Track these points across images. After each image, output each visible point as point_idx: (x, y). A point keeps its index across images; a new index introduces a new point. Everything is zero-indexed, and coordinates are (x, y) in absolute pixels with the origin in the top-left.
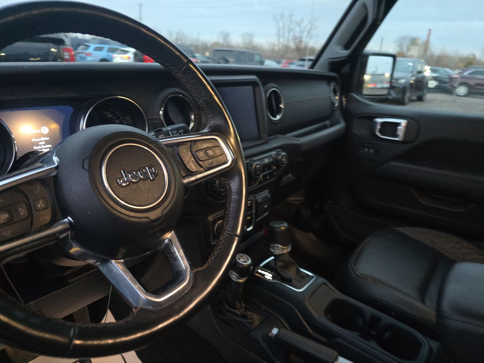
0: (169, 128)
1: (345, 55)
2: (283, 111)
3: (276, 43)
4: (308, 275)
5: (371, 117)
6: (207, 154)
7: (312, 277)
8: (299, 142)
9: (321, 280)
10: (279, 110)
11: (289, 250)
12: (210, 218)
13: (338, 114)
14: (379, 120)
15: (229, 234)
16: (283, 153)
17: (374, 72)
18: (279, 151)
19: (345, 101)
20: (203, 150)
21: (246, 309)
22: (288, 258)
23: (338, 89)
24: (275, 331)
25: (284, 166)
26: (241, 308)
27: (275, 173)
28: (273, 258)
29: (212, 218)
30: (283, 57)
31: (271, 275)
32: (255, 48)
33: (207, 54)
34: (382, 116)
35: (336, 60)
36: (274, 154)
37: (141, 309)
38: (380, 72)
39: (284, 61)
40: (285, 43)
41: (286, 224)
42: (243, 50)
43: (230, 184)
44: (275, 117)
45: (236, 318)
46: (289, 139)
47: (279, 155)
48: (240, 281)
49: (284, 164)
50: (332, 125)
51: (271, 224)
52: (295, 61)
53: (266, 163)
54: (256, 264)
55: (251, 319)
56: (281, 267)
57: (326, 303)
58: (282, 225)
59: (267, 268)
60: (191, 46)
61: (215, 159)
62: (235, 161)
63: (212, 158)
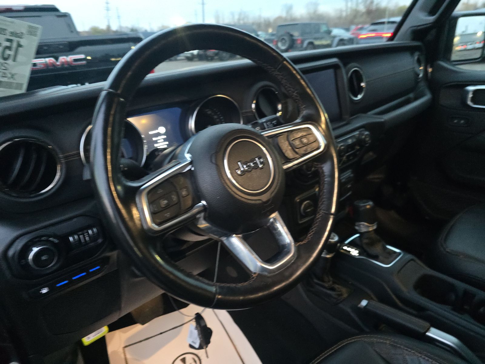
0: (264, 120)
1: (430, 22)
2: (364, 90)
3: (344, 9)
4: (395, 252)
5: (461, 85)
6: (301, 142)
7: (400, 254)
8: (382, 120)
9: (409, 256)
10: (360, 90)
11: (375, 227)
12: (297, 200)
13: (422, 85)
14: (471, 88)
15: (325, 213)
16: (367, 133)
17: (463, 32)
18: (361, 131)
20: (298, 139)
21: (334, 283)
22: (373, 236)
23: (422, 58)
24: (364, 303)
25: (367, 145)
26: (329, 282)
27: (358, 153)
28: (357, 235)
29: (298, 199)
30: (352, 22)
31: (357, 252)
32: (321, 17)
33: (270, 31)
34: (474, 83)
35: (419, 28)
36: (357, 134)
37: (259, 274)
38: (470, 31)
39: (353, 27)
40: (354, 7)
41: (371, 203)
42: (307, 21)
43: (323, 167)
44: (356, 96)
45: (325, 290)
46: (371, 117)
47: (363, 135)
48: (328, 256)
49: (367, 143)
50: (416, 99)
51: (356, 203)
52: (366, 26)
53: (350, 143)
54: (342, 241)
55: (340, 291)
56: (367, 244)
57: (415, 278)
58: (367, 204)
59: (352, 244)
60: (253, 24)
61: (309, 146)
62: (327, 147)
63: (306, 145)
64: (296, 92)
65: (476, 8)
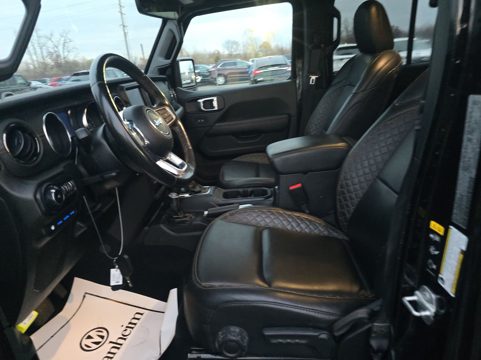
1: (168, 63)
5: (195, 100)
7: (209, 187)
9: (214, 187)
14: (201, 101)
19: (175, 93)
21: (184, 214)
31: (188, 194)
34: (202, 97)
35: (162, 67)
45: (182, 219)
56: (192, 187)
57: (221, 195)
59: (184, 192)
64: (153, 91)
65: (188, 56)
